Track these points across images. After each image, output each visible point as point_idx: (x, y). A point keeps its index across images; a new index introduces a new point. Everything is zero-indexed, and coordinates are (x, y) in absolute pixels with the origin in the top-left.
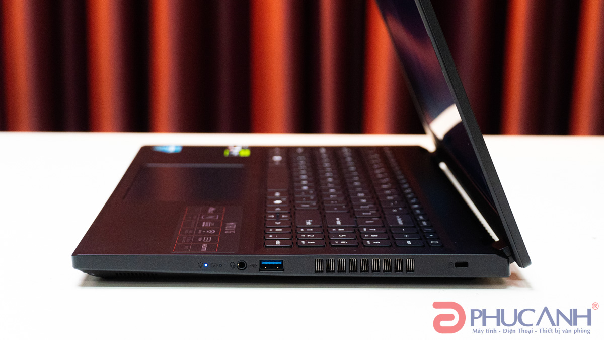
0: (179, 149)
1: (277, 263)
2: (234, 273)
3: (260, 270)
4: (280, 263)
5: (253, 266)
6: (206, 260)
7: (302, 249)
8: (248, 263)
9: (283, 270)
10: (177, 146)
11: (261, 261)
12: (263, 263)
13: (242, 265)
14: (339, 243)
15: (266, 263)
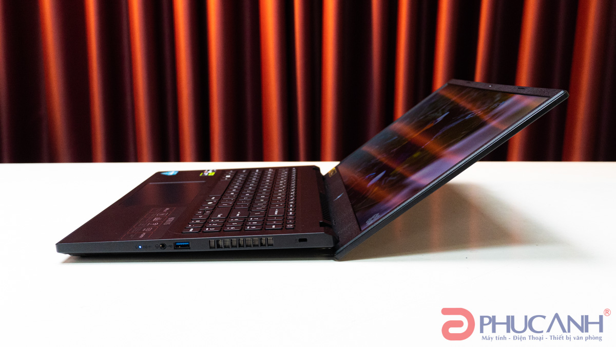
0: (176, 173)
1: (186, 244)
2: (159, 251)
3: (175, 249)
4: (188, 244)
5: (170, 246)
6: (140, 244)
7: (205, 234)
8: (167, 244)
9: (190, 248)
10: (175, 171)
11: (176, 243)
12: (177, 244)
13: (164, 246)
14: (230, 229)
15: (179, 244)
